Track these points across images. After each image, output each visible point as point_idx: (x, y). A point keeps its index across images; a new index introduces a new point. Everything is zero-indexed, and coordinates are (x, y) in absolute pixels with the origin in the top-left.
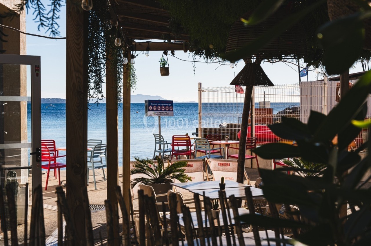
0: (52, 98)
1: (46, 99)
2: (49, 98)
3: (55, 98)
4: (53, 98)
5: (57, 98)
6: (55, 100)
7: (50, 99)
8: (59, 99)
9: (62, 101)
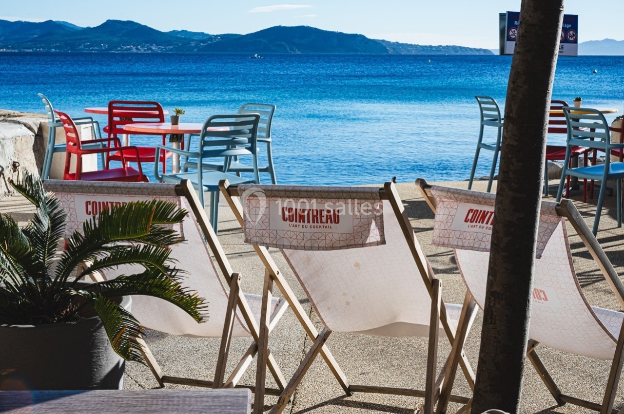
0: (445, 45)
1: (435, 46)
2: (441, 46)
3: (451, 45)
4: (447, 46)
5: (454, 46)
6: (450, 48)
7: (441, 48)
8: (459, 46)
9: (464, 51)
